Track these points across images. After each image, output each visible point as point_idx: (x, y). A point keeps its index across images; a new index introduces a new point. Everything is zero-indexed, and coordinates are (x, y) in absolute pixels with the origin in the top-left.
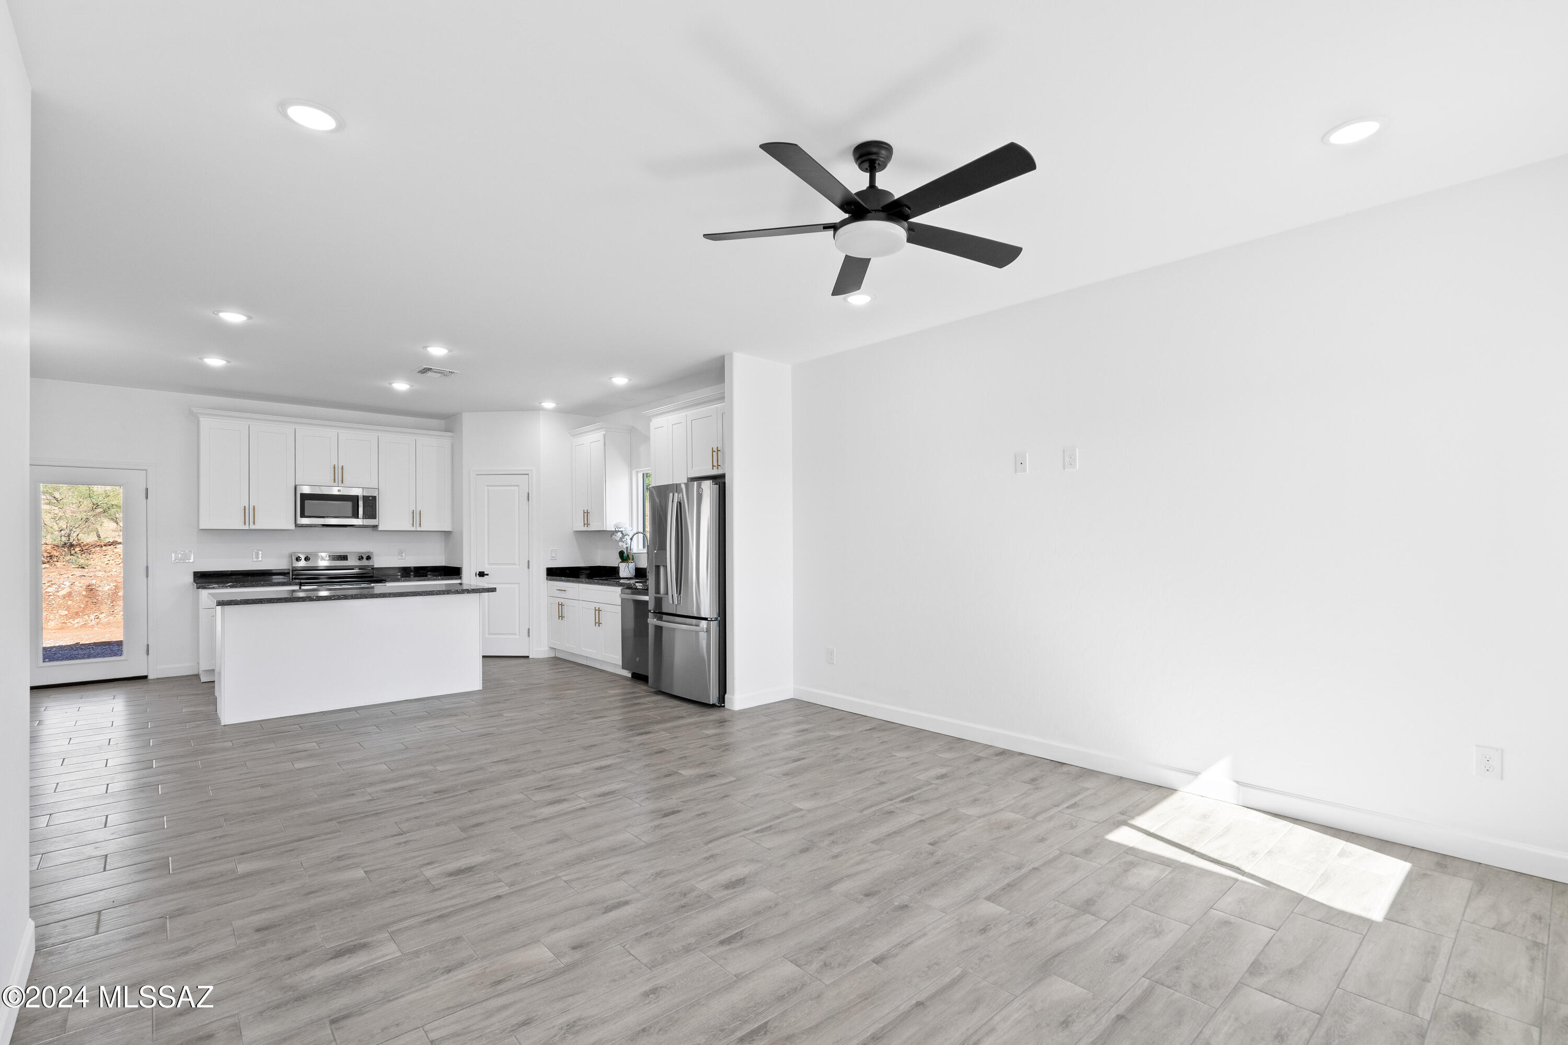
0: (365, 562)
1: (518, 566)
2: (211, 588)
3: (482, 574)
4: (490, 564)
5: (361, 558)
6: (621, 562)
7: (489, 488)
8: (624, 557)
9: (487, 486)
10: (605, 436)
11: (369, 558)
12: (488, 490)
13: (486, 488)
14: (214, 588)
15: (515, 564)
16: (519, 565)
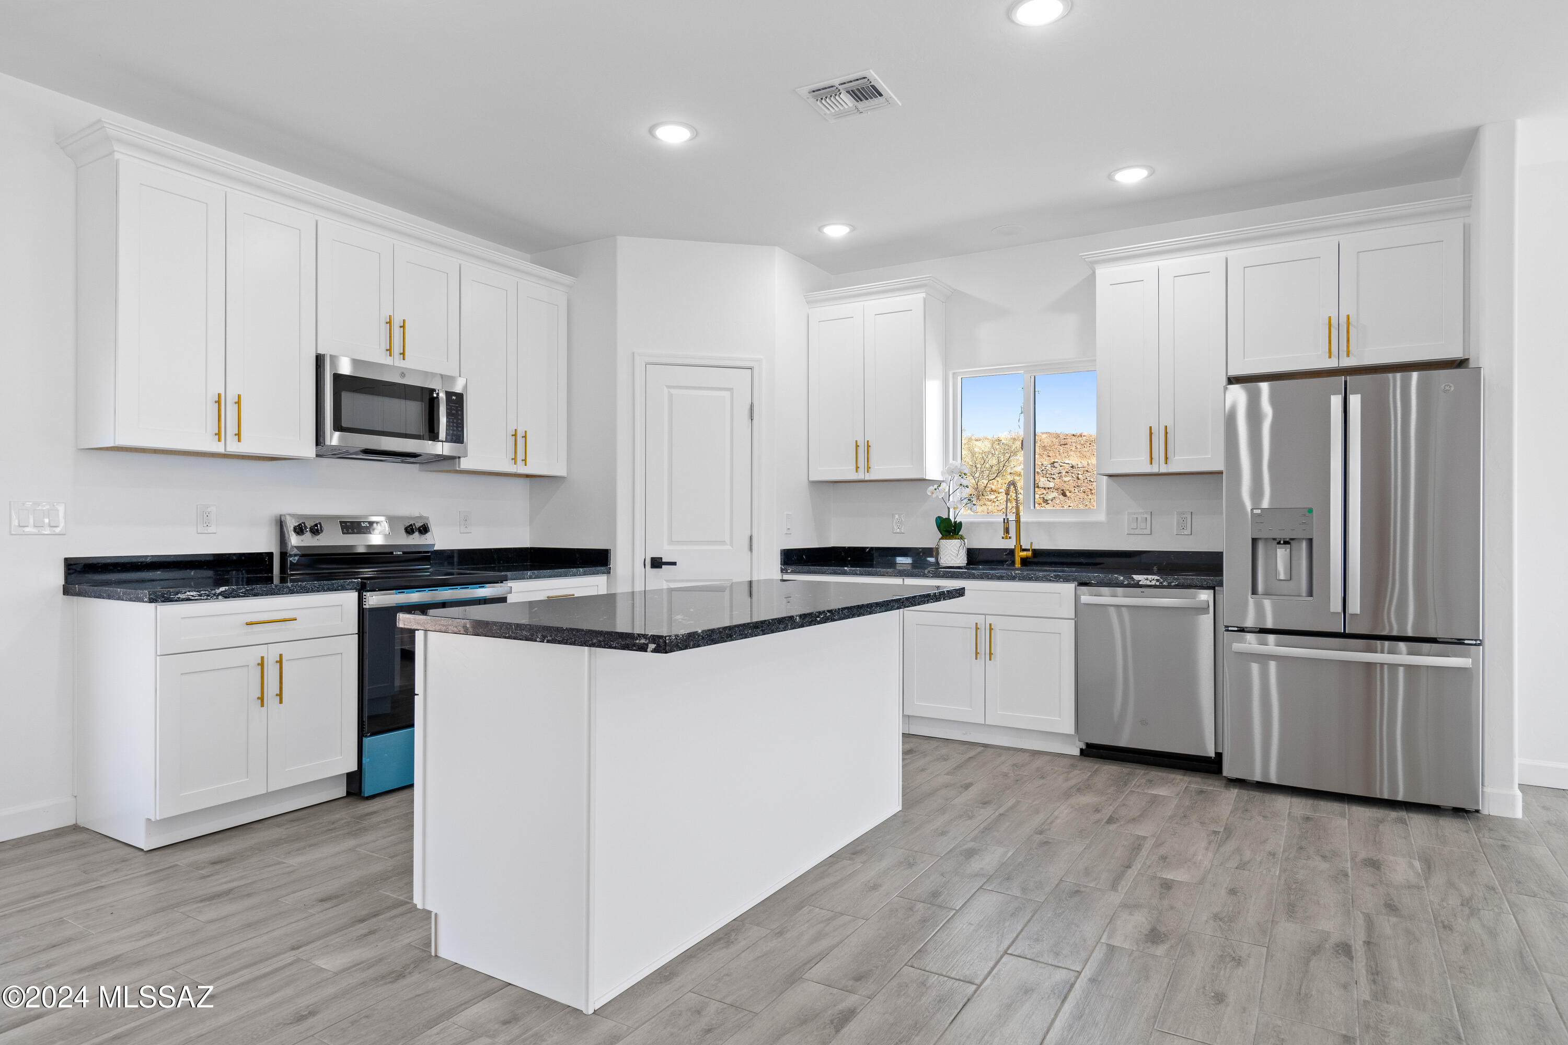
0: (416, 540)
1: (729, 547)
2: (183, 600)
3: (657, 563)
4: (671, 542)
5: (410, 530)
6: (942, 538)
7: (673, 391)
8: (949, 529)
9: (668, 387)
10: (925, 300)
11: (424, 530)
12: (671, 396)
13: (666, 390)
14: (188, 599)
15: (723, 543)
16: (731, 545)
